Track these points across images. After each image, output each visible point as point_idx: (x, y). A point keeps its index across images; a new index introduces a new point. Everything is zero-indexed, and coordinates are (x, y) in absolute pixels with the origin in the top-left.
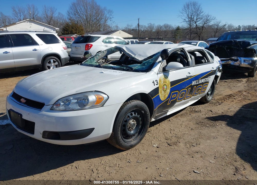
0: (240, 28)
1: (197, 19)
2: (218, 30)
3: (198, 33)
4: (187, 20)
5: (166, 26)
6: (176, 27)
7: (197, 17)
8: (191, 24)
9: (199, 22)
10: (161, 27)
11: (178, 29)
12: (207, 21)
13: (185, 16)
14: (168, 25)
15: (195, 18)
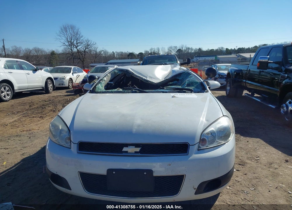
0: (114, 54)
1: (77, 44)
2: (97, 56)
3: (81, 58)
4: (67, 44)
5: (37, 50)
6: (49, 51)
7: (77, 41)
8: (72, 49)
9: (80, 47)
10: (30, 51)
11: (53, 53)
12: (88, 46)
13: (64, 40)
14: (38, 49)
15: (75, 42)
